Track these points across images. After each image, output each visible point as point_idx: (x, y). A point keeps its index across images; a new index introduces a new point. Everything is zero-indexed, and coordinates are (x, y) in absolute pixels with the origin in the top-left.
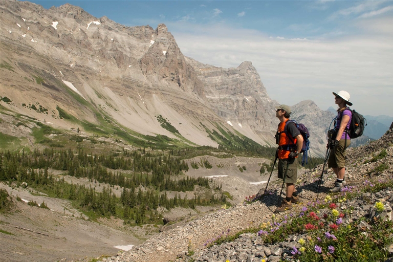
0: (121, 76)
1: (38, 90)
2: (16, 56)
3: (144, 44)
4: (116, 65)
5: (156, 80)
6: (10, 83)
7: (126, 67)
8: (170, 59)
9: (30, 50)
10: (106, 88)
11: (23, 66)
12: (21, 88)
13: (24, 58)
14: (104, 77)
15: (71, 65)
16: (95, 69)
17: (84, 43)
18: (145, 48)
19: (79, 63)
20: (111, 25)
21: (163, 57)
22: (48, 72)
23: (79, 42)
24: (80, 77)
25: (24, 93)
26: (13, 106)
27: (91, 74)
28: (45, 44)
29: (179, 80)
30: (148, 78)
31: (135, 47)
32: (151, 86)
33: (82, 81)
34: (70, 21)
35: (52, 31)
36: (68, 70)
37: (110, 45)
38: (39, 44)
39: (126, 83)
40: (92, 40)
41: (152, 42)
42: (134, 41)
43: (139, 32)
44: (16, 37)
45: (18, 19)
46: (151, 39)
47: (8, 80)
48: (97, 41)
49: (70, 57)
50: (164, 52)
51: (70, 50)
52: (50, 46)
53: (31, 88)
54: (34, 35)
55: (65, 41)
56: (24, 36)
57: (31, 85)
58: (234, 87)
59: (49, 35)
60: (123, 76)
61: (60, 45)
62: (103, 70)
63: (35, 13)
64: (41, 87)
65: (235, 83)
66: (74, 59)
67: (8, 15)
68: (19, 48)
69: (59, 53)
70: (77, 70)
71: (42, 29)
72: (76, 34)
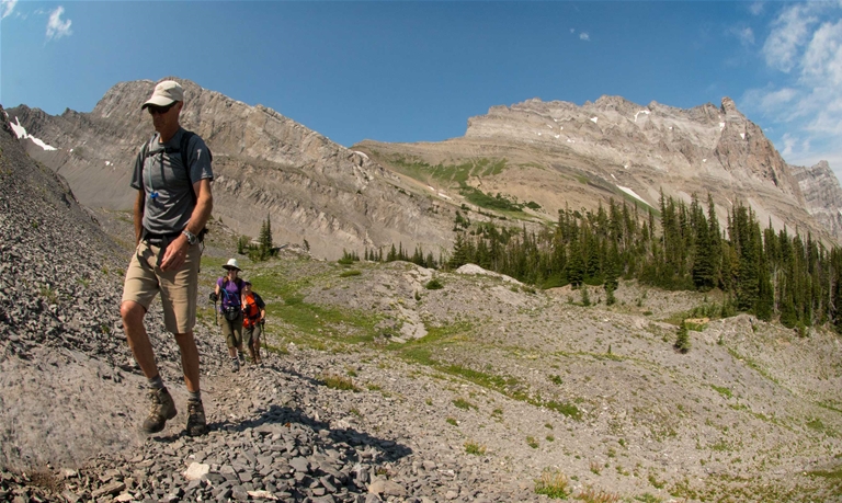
0: (696, 175)
1: (582, 191)
2: (549, 158)
3: (713, 129)
4: (685, 160)
5: (745, 176)
6: (539, 184)
7: (699, 161)
8: (753, 141)
9: (566, 151)
10: (681, 192)
11: (557, 167)
12: (556, 189)
13: (560, 160)
14: (674, 177)
15: (626, 167)
16: (658, 167)
17: (636, 135)
18: (715, 133)
19: (636, 161)
20: (663, 110)
21: (743, 143)
22: (595, 174)
23: (630, 135)
24: (641, 180)
25: (561, 195)
26: (543, 214)
27: (655, 175)
28: (586, 143)
29: (773, 175)
30: (733, 175)
31: (702, 135)
32: (741, 186)
33: (646, 185)
34: (612, 115)
35: (592, 126)
36: (621, 172)
37: (670, 135)
38: (579, 144)
39: (706, 184)
40: (645, 133)
41: (722, 125)
42: (699, 128)
43: (702, 115)
44: (547, 139)
45: (548, 121)
46: (719, 120)
47: (537, 180)
48: (651, 132)
49: (623, 156)
50: (743, 135)
51: (620, 147)
52: (593, 144)
53: (571, 188)
54: (570, 134)
55: (611, 137)
56: (557, 137)
57: (571, 184)
58: (824, 194)
59: (589, 131)
60: (700, 174)
61: (605, 141)
62: (670, 169)
63: (566, 111)
64: (586, 187)
65: (824, 188)
66: (628, 158)
67: (534, 117)
68: (552, 150)
69: (607, 151)
70: (634, 172)
71: (578, 126)
72: (623, 127)
